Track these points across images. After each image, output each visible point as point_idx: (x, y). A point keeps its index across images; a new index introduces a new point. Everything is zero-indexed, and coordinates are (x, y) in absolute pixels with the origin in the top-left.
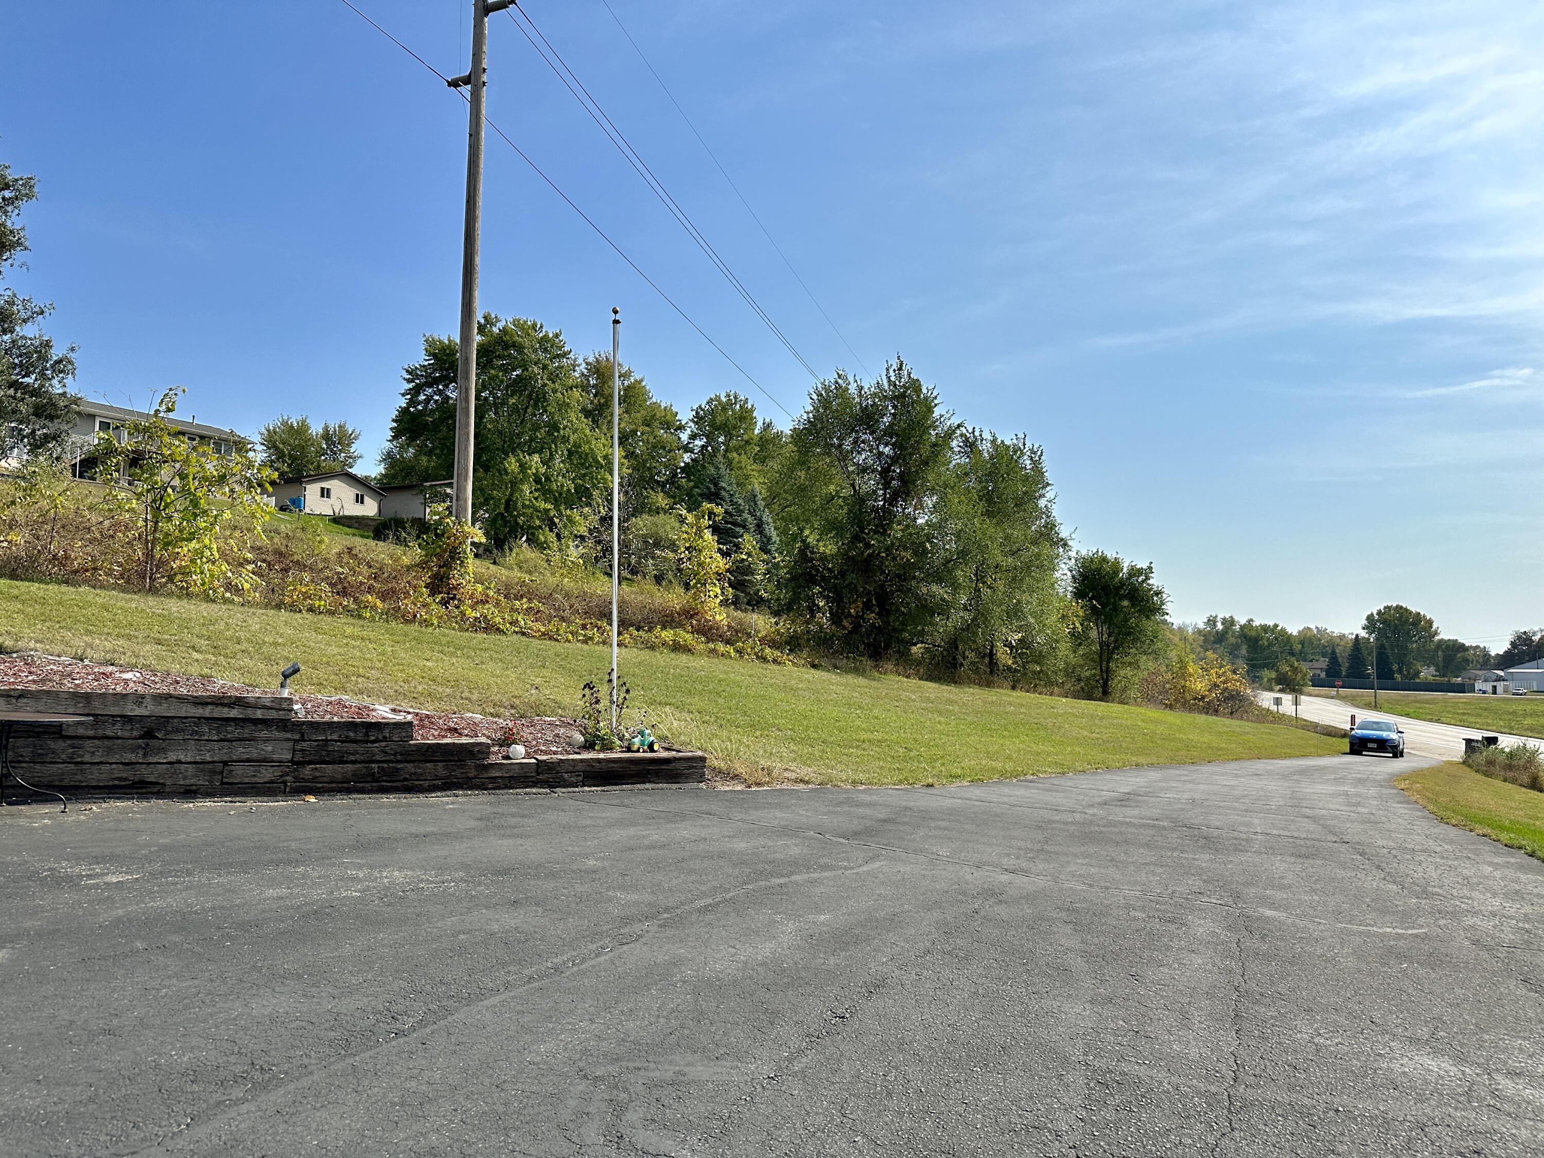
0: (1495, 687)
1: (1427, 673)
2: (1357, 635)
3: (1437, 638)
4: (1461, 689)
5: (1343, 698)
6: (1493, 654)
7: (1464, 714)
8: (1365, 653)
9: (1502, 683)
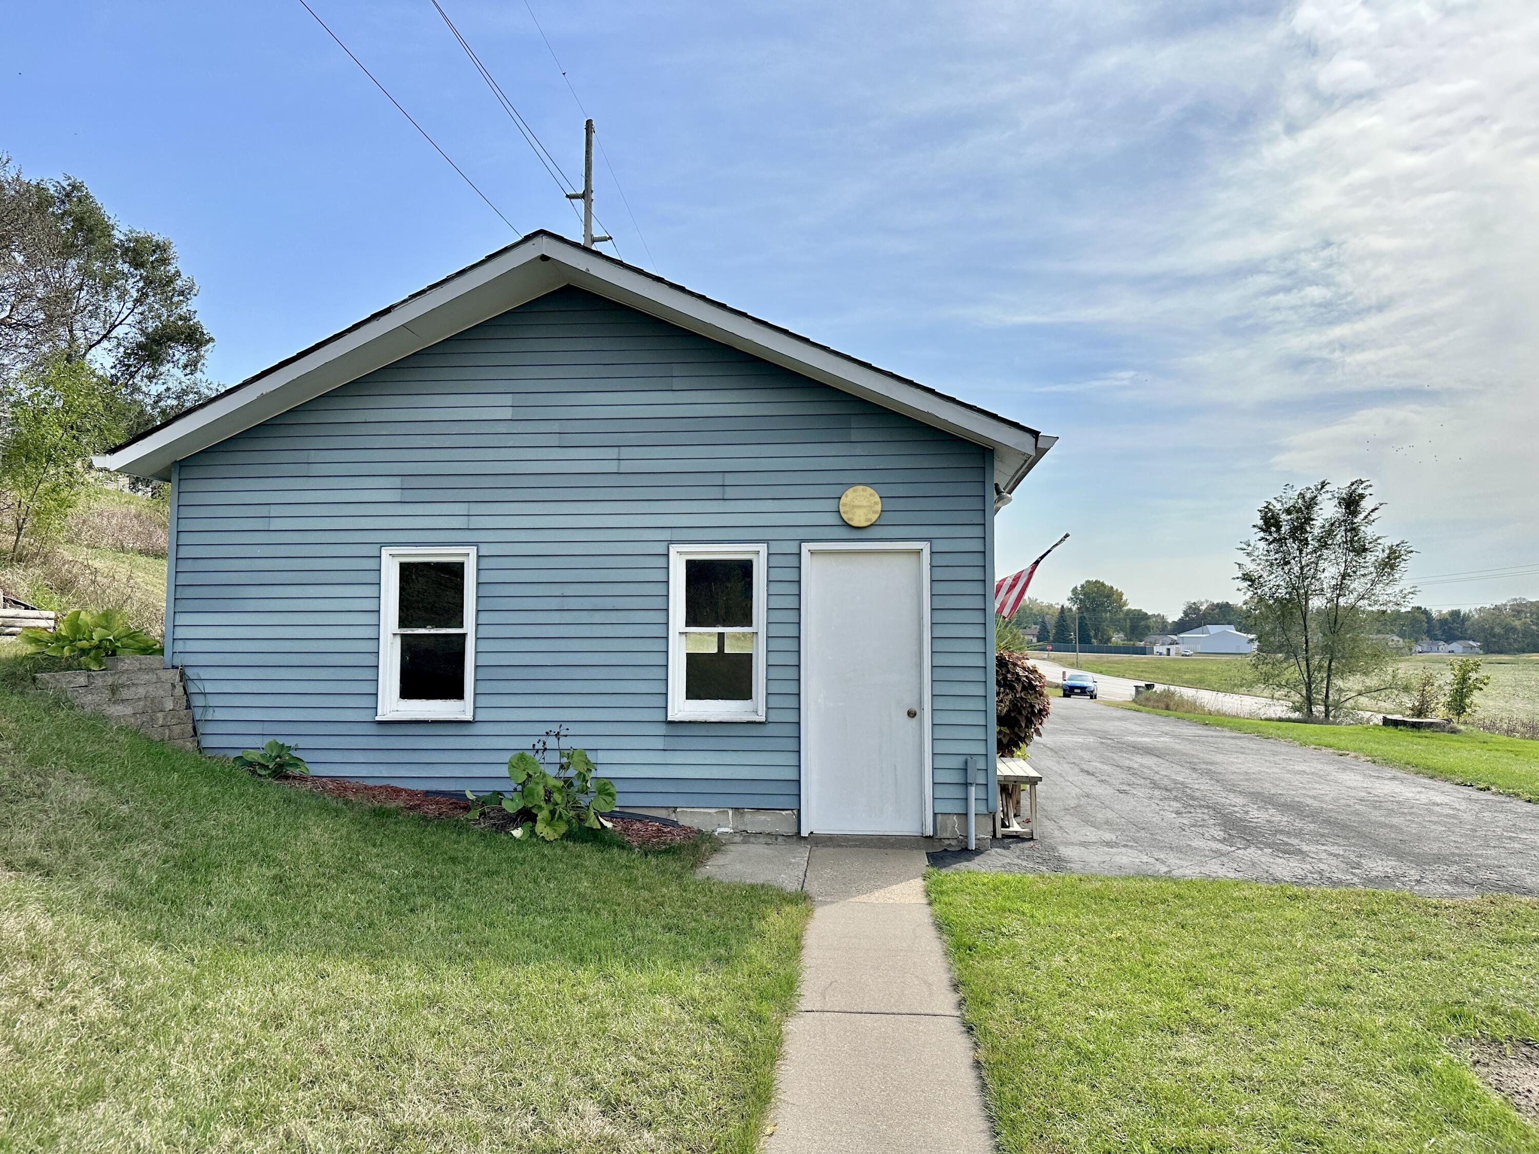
0: (1169, 650)
1: (1117, 638)
2: (1063, 606)
3: (1126, 608)
4: (1143, 651)
5: (1053, 660)
6: (1170, 621)
7: (1142, 671)
8: (1069, 622)
9: (1175, 646)
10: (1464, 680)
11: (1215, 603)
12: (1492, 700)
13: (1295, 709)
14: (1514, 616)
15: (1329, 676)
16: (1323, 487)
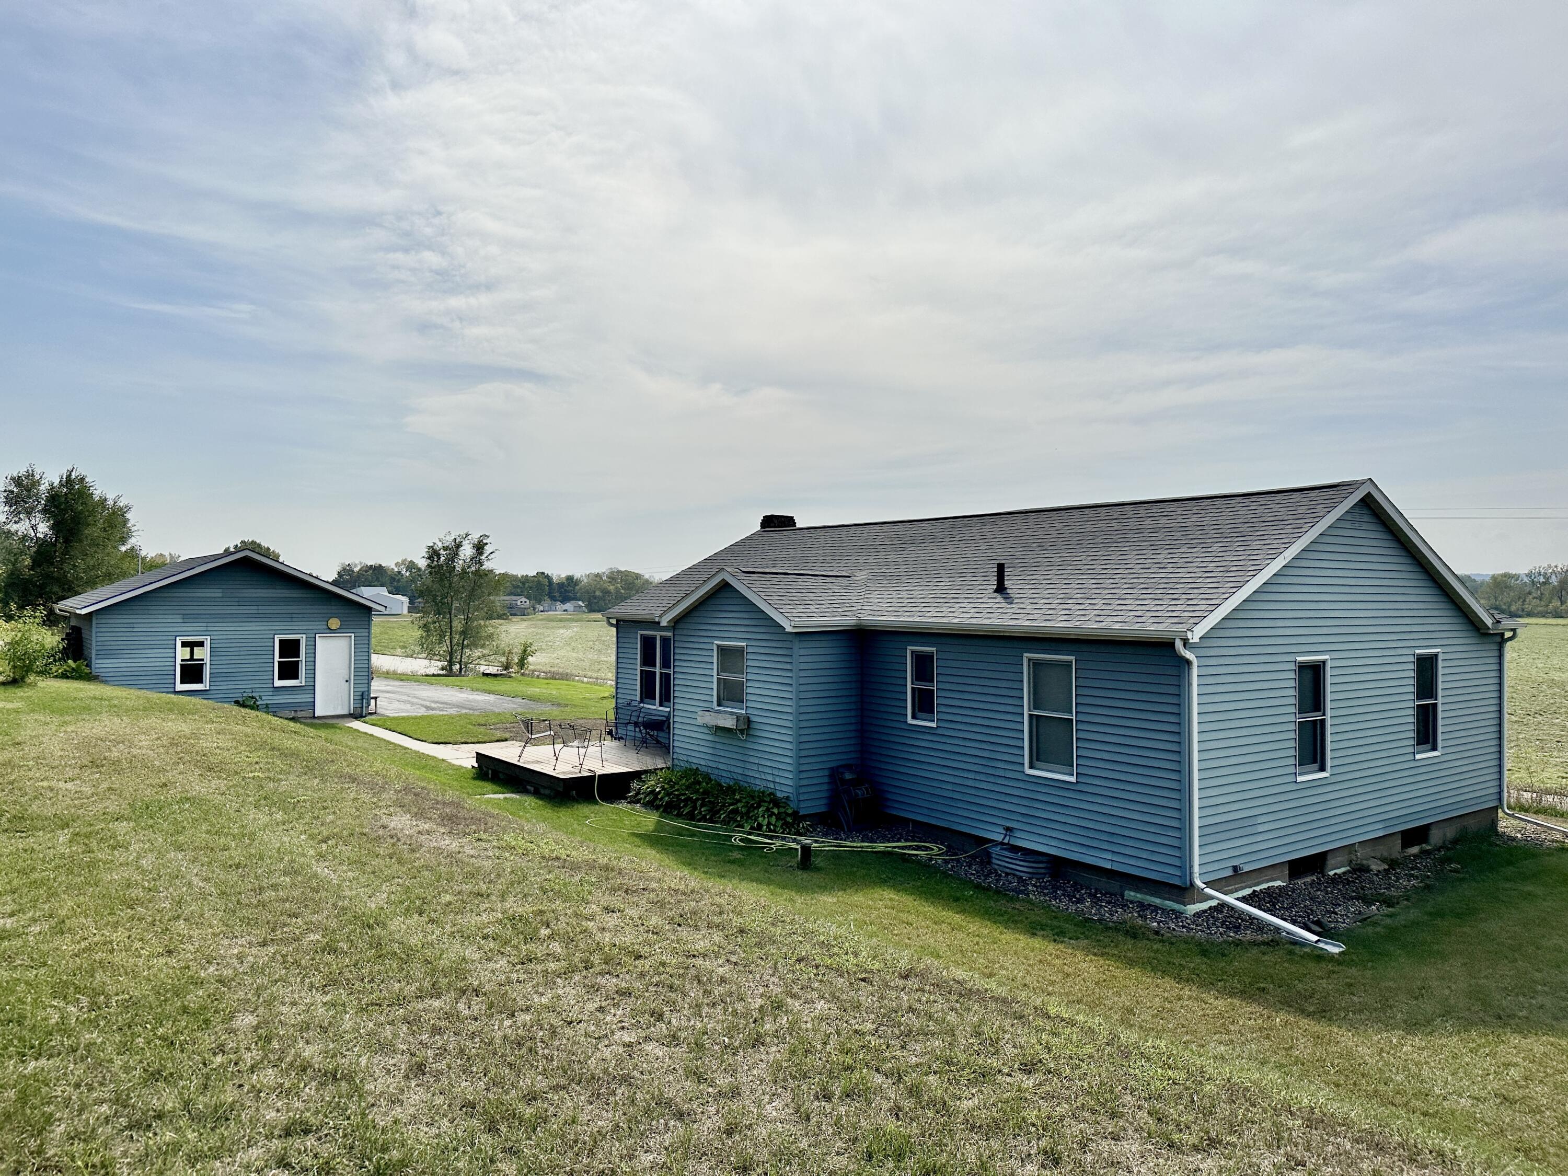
10: (525, 651)
11: (369, 565)
12: (576, 652)
13: (443, 669)
14: (610, 582)
15: (462, 649)
16: (466, 536)
